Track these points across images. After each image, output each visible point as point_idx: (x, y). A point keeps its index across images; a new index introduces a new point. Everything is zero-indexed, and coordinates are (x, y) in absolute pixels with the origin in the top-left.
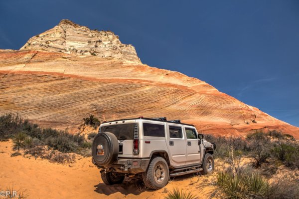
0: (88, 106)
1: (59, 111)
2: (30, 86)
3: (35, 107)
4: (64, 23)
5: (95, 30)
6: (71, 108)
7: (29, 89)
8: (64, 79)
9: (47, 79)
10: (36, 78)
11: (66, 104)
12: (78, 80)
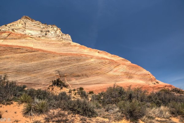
0: (53, 71)
1: (33, 75)
2: (8, 56)
3: (13, 72)
4: (25, 18)
5: (45, 24)
6: (41, 73)
7: (8, 58)
8: (34, 51)
9: (21, 51)
10: (12, 50)
11: (37, 70)
12: (44, 53)
